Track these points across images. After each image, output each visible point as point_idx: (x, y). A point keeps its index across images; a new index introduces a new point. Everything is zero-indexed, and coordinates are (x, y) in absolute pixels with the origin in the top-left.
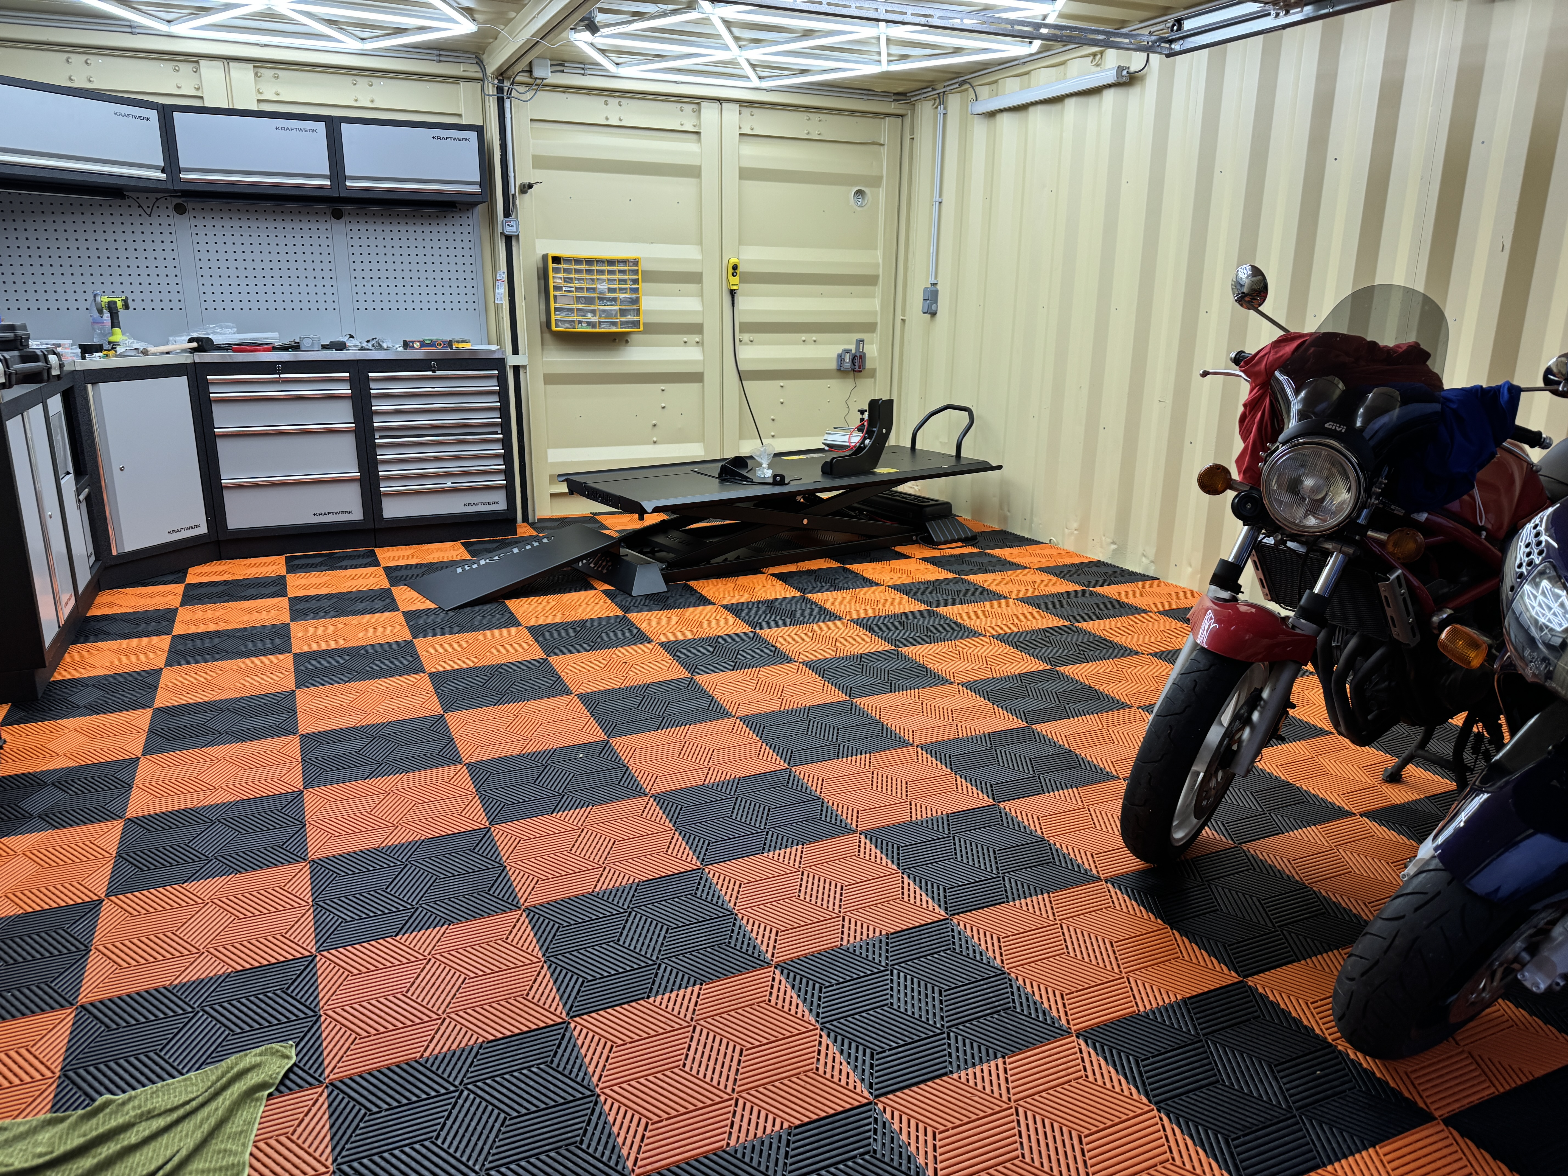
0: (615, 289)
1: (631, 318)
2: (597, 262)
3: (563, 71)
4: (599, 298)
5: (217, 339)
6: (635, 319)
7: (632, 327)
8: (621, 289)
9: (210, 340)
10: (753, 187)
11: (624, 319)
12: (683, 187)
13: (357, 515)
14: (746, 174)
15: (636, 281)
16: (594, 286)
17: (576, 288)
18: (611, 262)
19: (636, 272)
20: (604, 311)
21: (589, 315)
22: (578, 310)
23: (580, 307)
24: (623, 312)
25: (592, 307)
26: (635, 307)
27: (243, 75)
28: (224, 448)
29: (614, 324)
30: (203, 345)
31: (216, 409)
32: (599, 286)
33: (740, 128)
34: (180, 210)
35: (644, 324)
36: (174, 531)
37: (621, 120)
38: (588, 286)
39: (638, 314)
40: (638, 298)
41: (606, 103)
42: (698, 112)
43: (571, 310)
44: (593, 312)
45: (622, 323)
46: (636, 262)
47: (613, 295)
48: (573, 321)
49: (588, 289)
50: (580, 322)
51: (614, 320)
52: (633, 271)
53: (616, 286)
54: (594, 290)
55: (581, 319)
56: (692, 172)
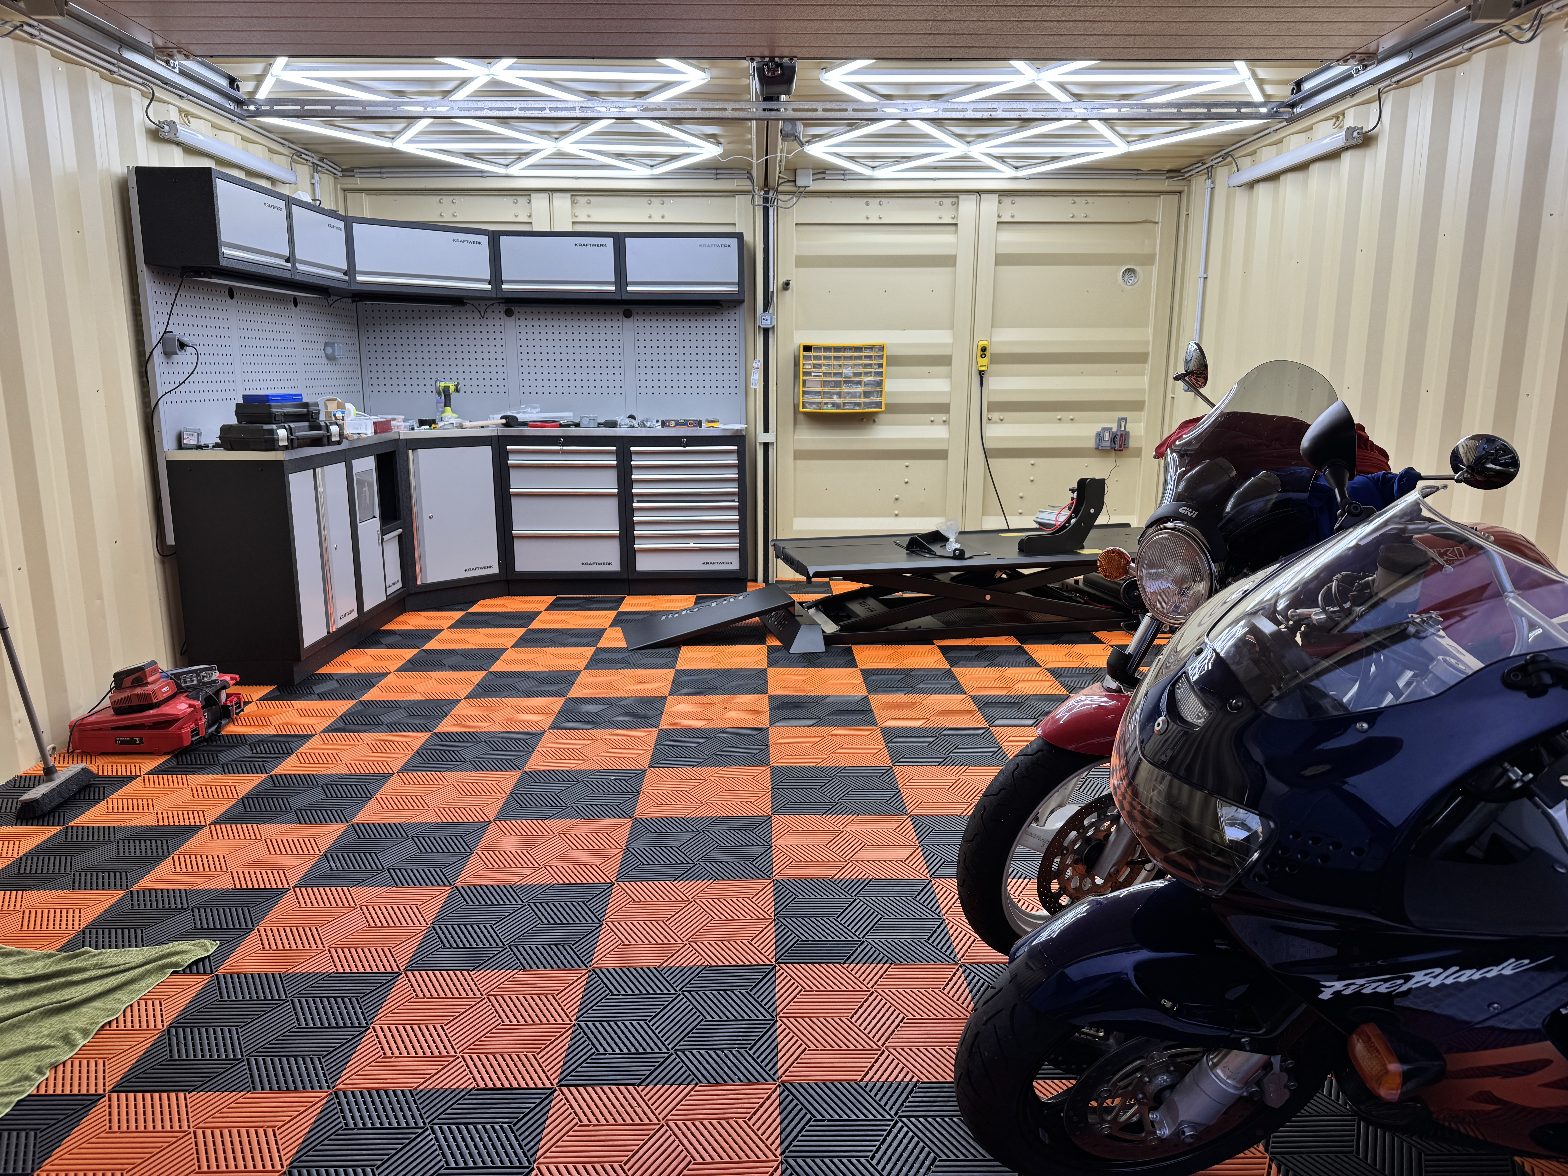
0: (861, 373)
1: (873, 399)
2: (845, 349)
3: (824, 178)
4: (845, 382)
5: (521, 417)
6: (878, 400)
7: (875, 408)
8: (866, 373)
9: (516, 418)
10: (1010, 273)
11: (867, 400)
12: (937, 276)
13: (616, 566)
14: (1002, 260)
15: (881, 365)
16: (840, 371)
17: (824, 373)
18: (858, 349)
19: (881, 357)
20: (849, 393)
21: (835, 397)
22: (824, 392)
23: (826, 390)
24: (867, 394)
25: (837, 390)
26: (878, 389)
27: (562, 203)
28: (518, 507)
29: (859, 405)
30: (510, 421)
31: (513, 474)
32: (845, 371)
33: (999, 216)
34: (509, 313)
35: (886, 404)
36: (470, 570)
37: (880, 218)
38: (835, 371)
39: (881, 396)
40: (882, 381)
41: (867, 204)
42: (956, 204)
43: (819, 393)
44: (839, 394)
45: (866, 404)
46: (881, 348)
47: (858, 379)
48: (820, 403)
49: (835, 374)
50: (826, 404)
51: (858, 401)
52: (879, 356)
53: (861, 370)
54: (841, 374)
55: (826, 400)
56: (948, 261)
